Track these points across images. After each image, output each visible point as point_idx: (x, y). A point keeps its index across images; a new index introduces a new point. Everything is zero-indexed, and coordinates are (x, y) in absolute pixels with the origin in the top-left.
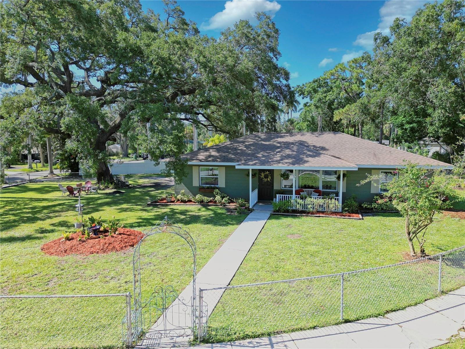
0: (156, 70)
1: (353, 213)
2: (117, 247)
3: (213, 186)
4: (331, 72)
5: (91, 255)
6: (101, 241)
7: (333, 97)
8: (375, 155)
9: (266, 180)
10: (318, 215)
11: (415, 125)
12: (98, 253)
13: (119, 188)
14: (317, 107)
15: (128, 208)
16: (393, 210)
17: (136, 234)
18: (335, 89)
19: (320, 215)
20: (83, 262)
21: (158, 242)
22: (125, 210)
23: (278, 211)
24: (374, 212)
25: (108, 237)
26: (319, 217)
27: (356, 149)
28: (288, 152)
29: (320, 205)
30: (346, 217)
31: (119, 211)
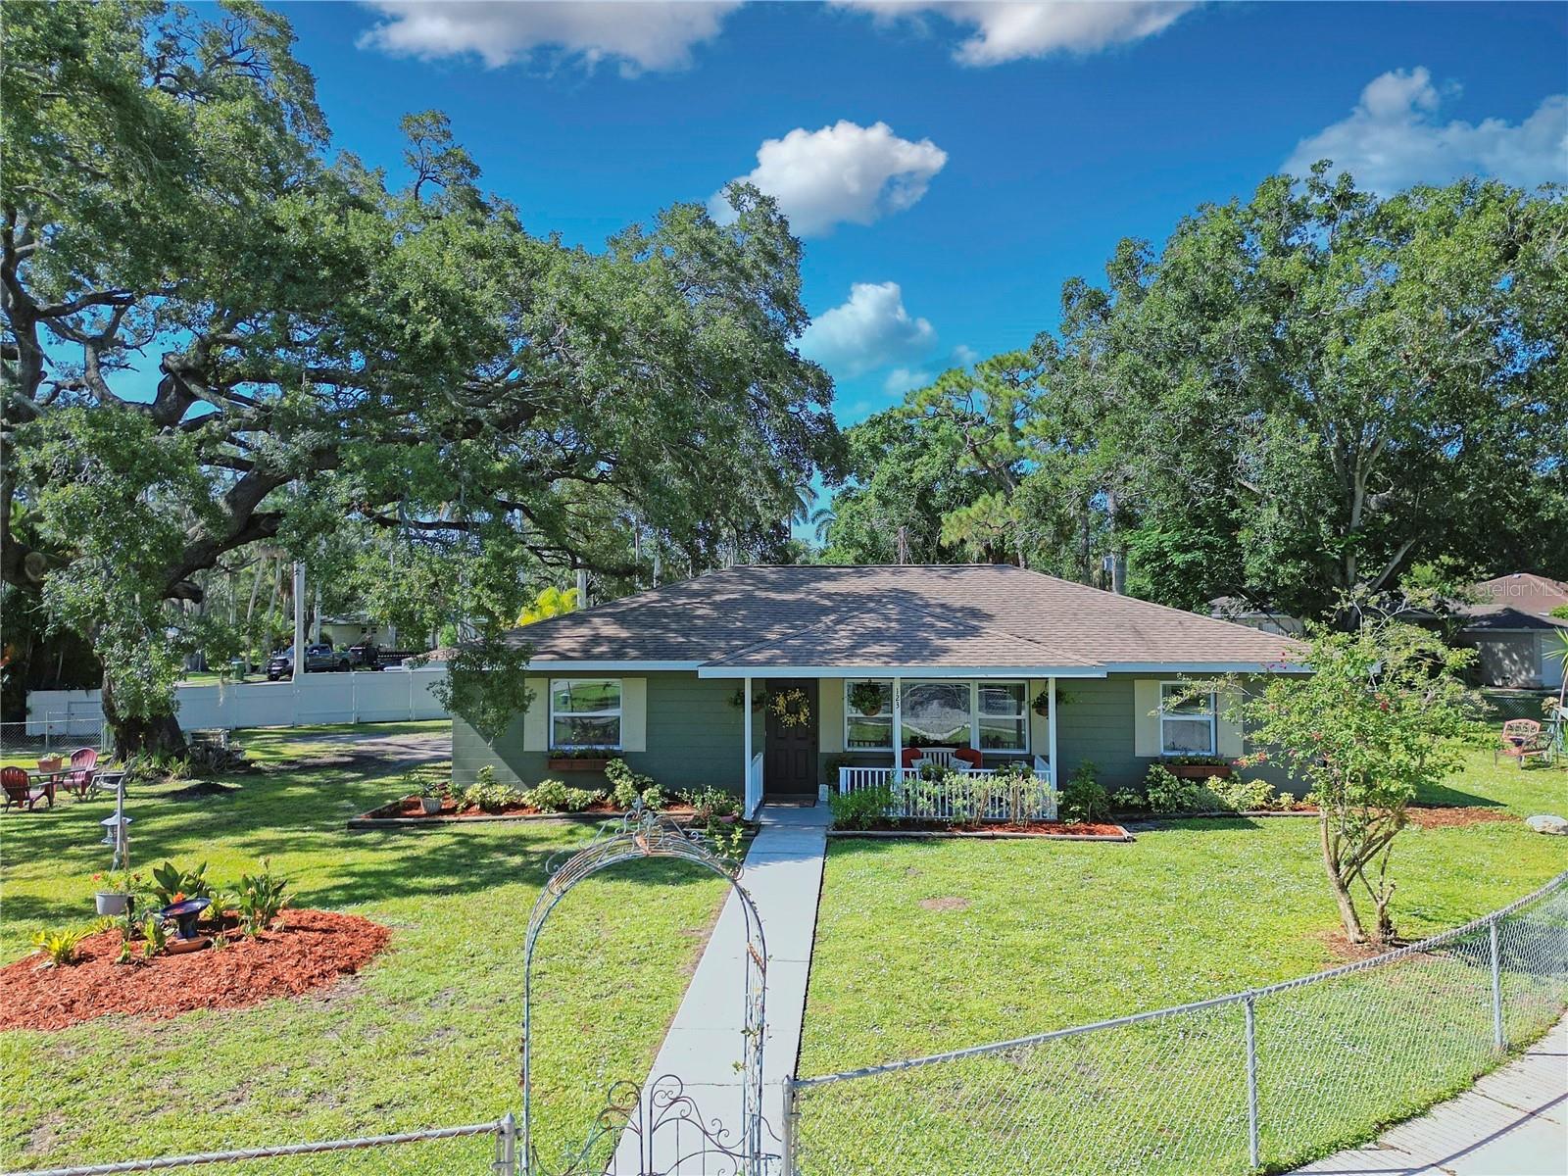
0: (421, 328)
1: (1097, 821)
2: (287, 977)
3: (601, 748)
4: (930, 392)
5: (185, 1014)
6: (218, 959)
7: (932, 472)
8: (1137, 632)
9: (792, 720)
10: (988, 833)
11: (1199, 555)
12: (212, 1004)
13: (209, 774)
14: (886, 502)
15: (284, 842)
16: (1214, 810)
17: (354, 926)
18: (938, 448)
19: (997, 832)
20: (157, 1044)
21: (446, 949)
22: (279, 847)
23: (850, 825)
24: (1155, 818)
25: (242, 942)
26: (993, 837)
27: (1075, 614)
28: (871, 622)
29: (993, 799)
30: (1081, 836)
31: (252, 851)
